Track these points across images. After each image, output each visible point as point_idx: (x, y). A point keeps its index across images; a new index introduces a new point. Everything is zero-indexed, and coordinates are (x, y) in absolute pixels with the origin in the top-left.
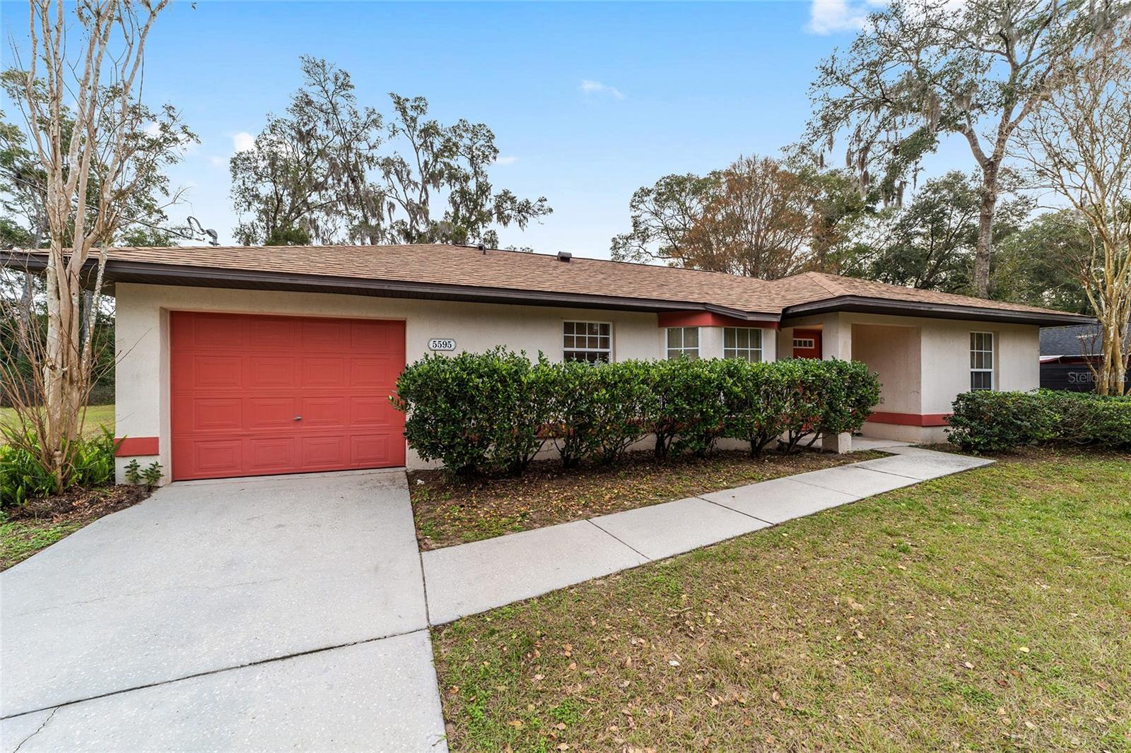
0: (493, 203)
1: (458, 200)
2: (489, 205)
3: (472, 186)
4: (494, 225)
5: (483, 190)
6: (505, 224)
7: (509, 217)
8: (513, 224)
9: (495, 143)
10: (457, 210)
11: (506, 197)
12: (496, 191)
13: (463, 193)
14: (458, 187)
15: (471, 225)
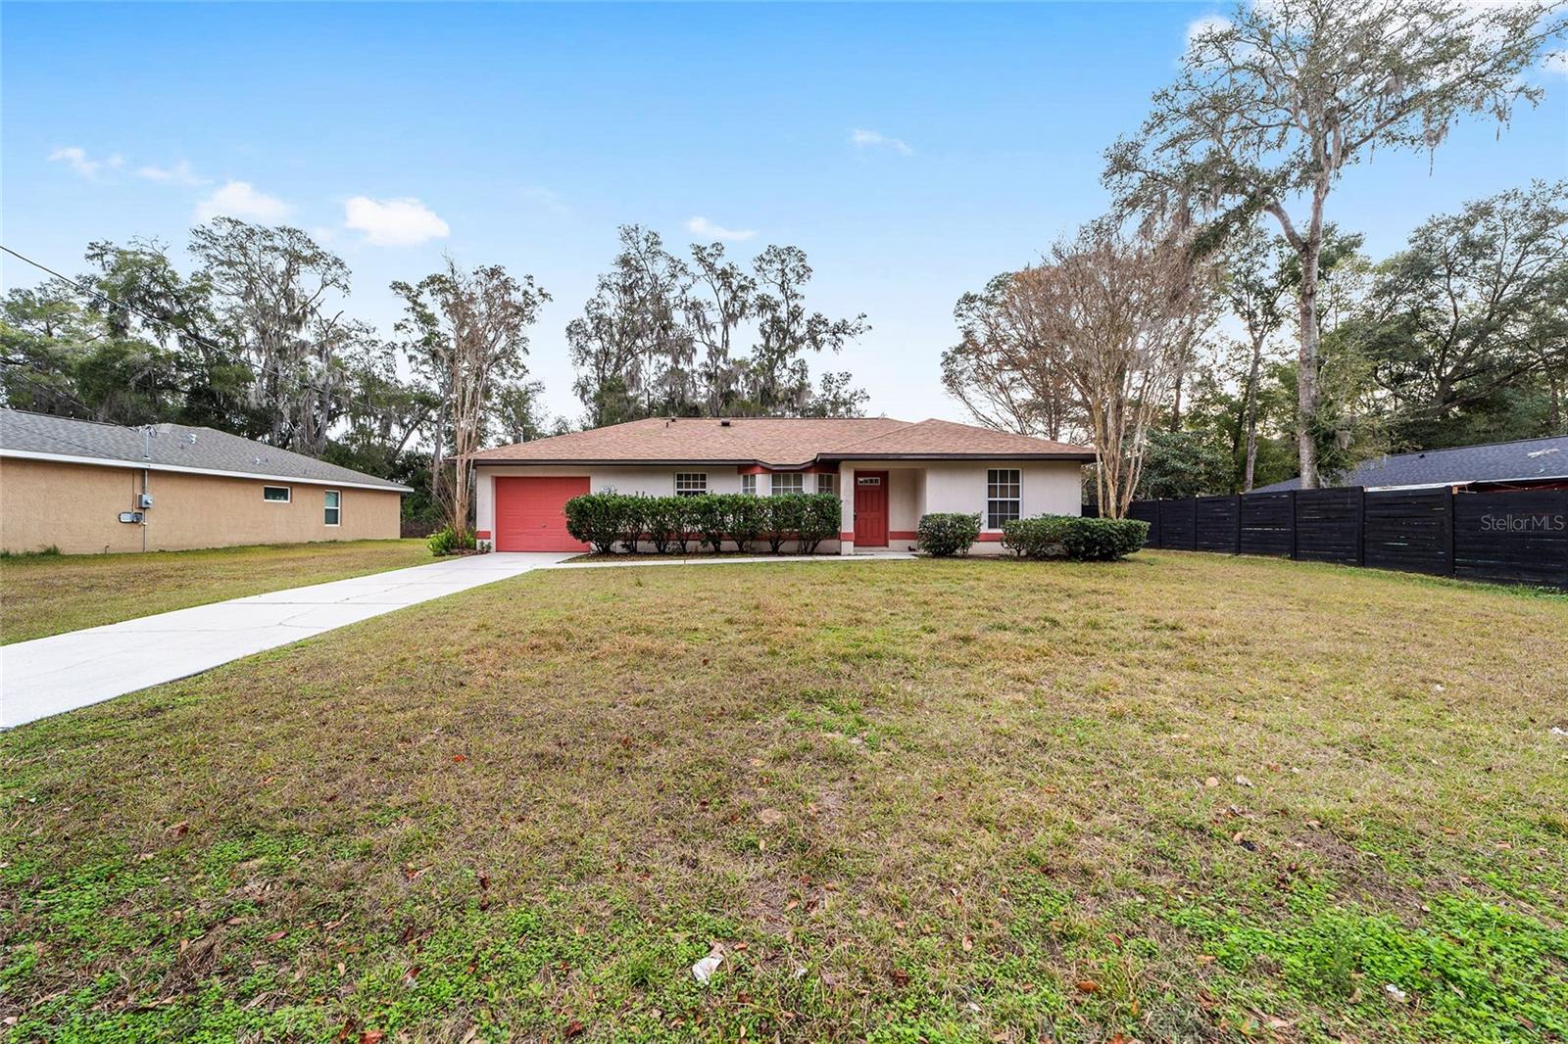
0: (805, 329)
1: (768, 330)
2: (800, 331)
3: (783, 313)
4: (805, 352)
5: (795, 315)
6: (818, 349)
7: (823, 341)
8: (827, 348)
9: (808, 264)
10: (768, 341)
11: (818, 320)
12: (807, 315)
13: (775, 321)
14: (769, 316)
15: (781, 354)
